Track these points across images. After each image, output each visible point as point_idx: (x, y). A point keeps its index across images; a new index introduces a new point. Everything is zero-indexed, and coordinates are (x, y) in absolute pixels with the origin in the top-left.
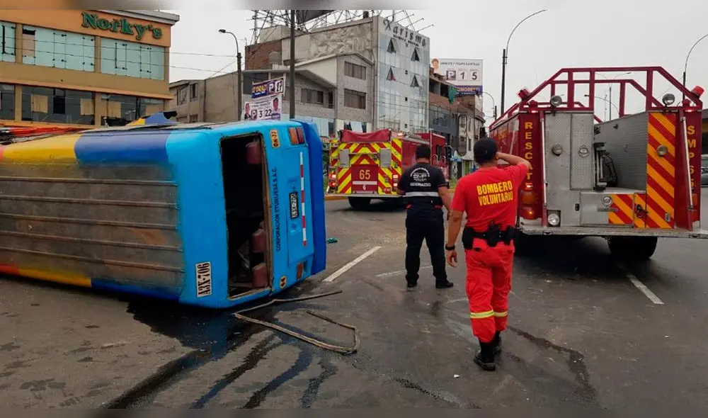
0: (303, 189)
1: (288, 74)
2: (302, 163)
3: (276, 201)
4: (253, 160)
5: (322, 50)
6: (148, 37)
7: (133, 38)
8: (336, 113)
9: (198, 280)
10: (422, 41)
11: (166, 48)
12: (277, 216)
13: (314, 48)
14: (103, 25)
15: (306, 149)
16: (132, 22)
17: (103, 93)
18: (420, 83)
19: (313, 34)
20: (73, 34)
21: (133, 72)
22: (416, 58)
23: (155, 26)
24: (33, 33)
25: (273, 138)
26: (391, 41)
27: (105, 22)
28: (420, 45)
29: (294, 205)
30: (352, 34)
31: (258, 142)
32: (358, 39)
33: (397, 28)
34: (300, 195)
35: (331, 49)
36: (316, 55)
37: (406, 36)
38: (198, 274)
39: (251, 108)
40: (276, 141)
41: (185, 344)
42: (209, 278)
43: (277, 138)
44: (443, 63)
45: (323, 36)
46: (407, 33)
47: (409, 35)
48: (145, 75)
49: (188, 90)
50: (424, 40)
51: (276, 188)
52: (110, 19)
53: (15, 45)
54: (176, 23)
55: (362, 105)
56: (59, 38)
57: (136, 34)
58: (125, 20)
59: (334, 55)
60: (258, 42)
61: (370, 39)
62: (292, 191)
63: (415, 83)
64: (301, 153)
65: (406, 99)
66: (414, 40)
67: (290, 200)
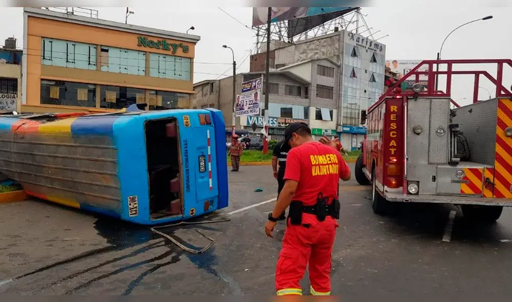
0: (209, 153)
2: (209, 137)
3: (187, 160)
4: (170, 134)
5: (303, 56)
6: (180, 52)
7: (170, 53)
8: (310, 102)
9: (130, 206)
10: (379, 47)
11: (191, 59)
12: (187, 170)
13: (297, 55)
14: (151, 45)
15: (213, 128)
16: (169, 42)
17: (150, 90)
18: (377, 79)
19: (300, 43)
20: (133, 51)
21: (170, 75)
22: (374, 60)
23: (184, 44)
24: (107, 51)
25: (185, 121)
26: (354, 49)
27: (152, 42)
28: (378, 51)
30: (325, 44)
31: (175, 123)
32: (329, 47)
33: (359, 38)
34: (207, 158)
35: (309, 55)
36: (299, 60)
37: (366, 44)
38: (129, 203)
39: (240, 100)
40: (187, 122)
42: (137, 205)
43: (188, 121)
44: (401, 63)
45: (304, 46)
46: (367, 42)
47: (369, 44)
48: (177, 77)
49: (208, 88)
50: (381, 47)
51: (187, 153)
52: (155, 40)
53: (96, 60)
54: (198, 42)
55: (330, 96)
56: (123, 54)
57: (172, 50)
58: (165, 41)
59: (310, 60)
60: (259, 52)
61: (338, 47)
62: (201, 154)
63: (373, 79)
64: (208, 131)
65: (365, 91)
66: (373, 47)
67: (199, 160)
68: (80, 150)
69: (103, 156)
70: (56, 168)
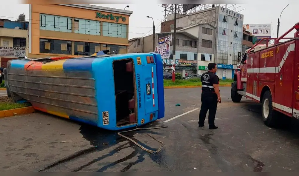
0: (153, 82)
1: (173, 34)
2: (152, 72)
3: (139, 87)
4: (128, 70)
5: (193, 23)
6: (120, 21)
7: (115, 22)
8: (198, 50)
9: (103, 118)
10: (240, 16)
11: (127, 25)
12: (140, 94)
13: (189, 22)
14: (103, 17)
15: (155, 65)
16: (114, 15)
17: (103, 44)
18: (238, 36)
19: (191, 15)
20: (93, 21)
21: (115, 35)
22: (236, 24)
23: (123, 16)
24: (78, 21)
25: (138, 61)
26: (224, 17)
27: (104, 15)
28: (239, 19)
29: (149, 89)
30: (207, 15)
31: (131, 62)
32: (209, 17)
33: (227, 11)
34: (151, 85)
35: (197, 22)
36: (190, 25)
37: (232, 15)
38: (103, 116)
39: (158, 49)
40: (139, 62)
41: (91, 144)
42: (108, 118)
44: (252, 26)
45: (194, 16)
46: (232, 13)
47: (233, 15)
48: (119, 36)
49: (137, 42)
50: (241, 16)
51: (139, 82)
52: (106, 14)
53: (72, 26)
54: (131, 15)
55: (210, 47)
56: (87, 22)
57: (116, 20)
58: (112, 14)
59: (198, 24)
60: (166, 21)
61: (214, 16)
62: (147, 83)
63: (236, 36)
64: (152, 67)
65: (231, 43)
66: (236, 16)
67: (147, 87)
68: (69, 80)
69: (85, 85)
70: (54, 93)
